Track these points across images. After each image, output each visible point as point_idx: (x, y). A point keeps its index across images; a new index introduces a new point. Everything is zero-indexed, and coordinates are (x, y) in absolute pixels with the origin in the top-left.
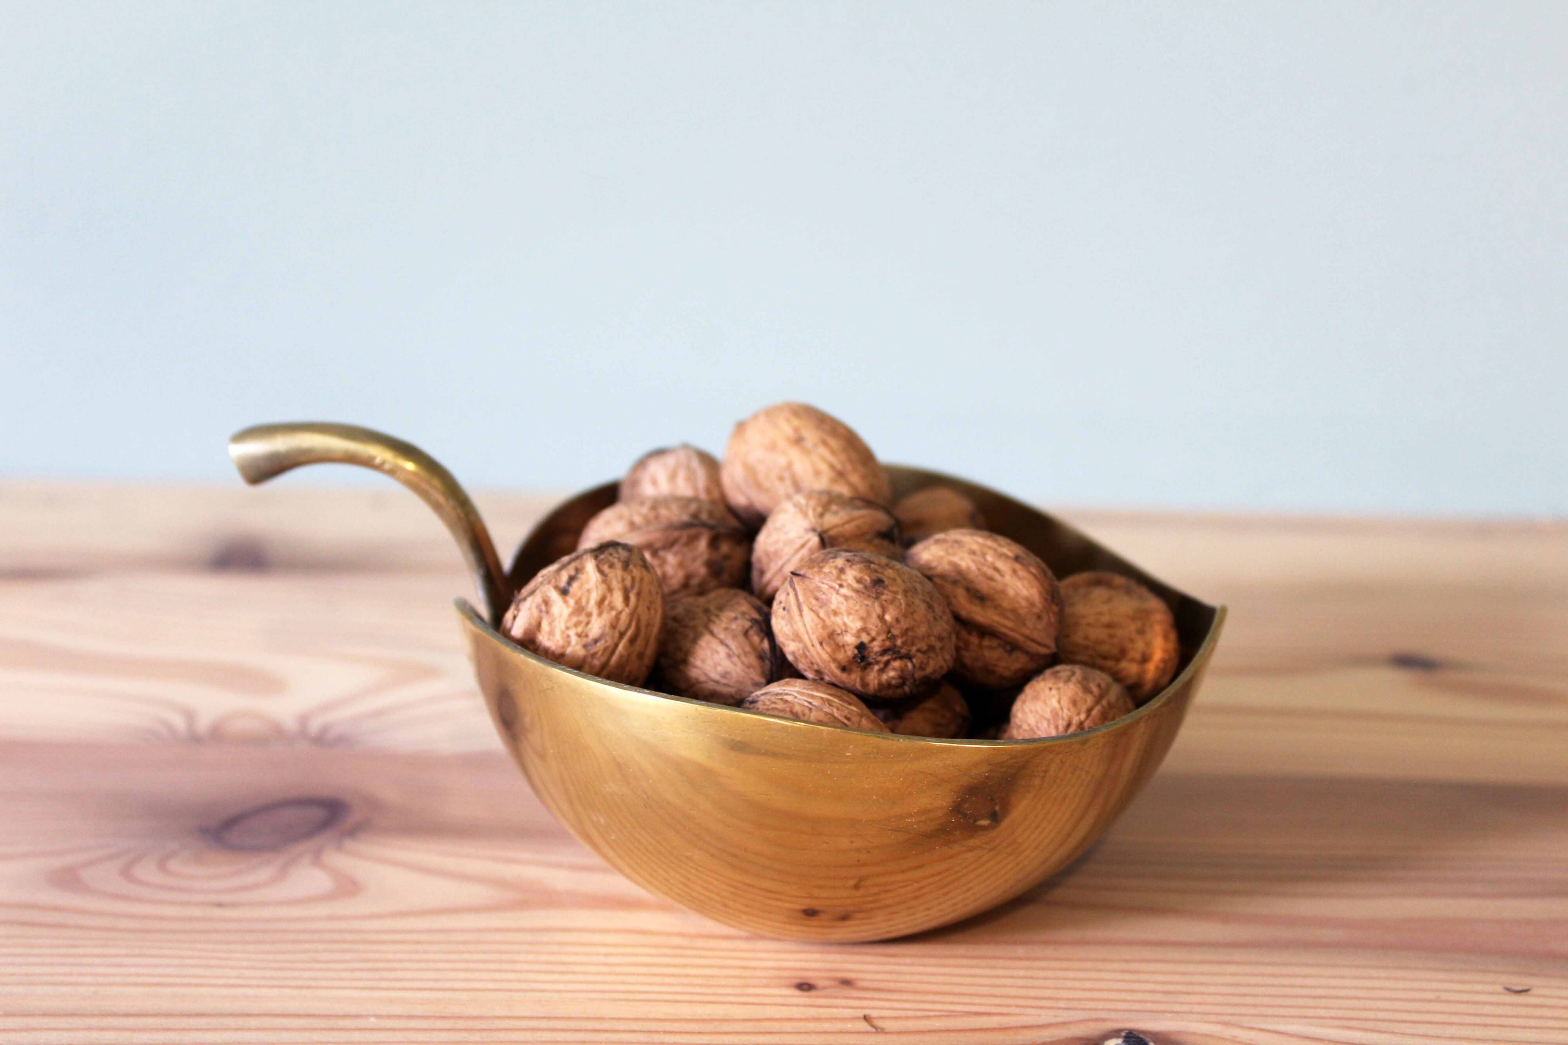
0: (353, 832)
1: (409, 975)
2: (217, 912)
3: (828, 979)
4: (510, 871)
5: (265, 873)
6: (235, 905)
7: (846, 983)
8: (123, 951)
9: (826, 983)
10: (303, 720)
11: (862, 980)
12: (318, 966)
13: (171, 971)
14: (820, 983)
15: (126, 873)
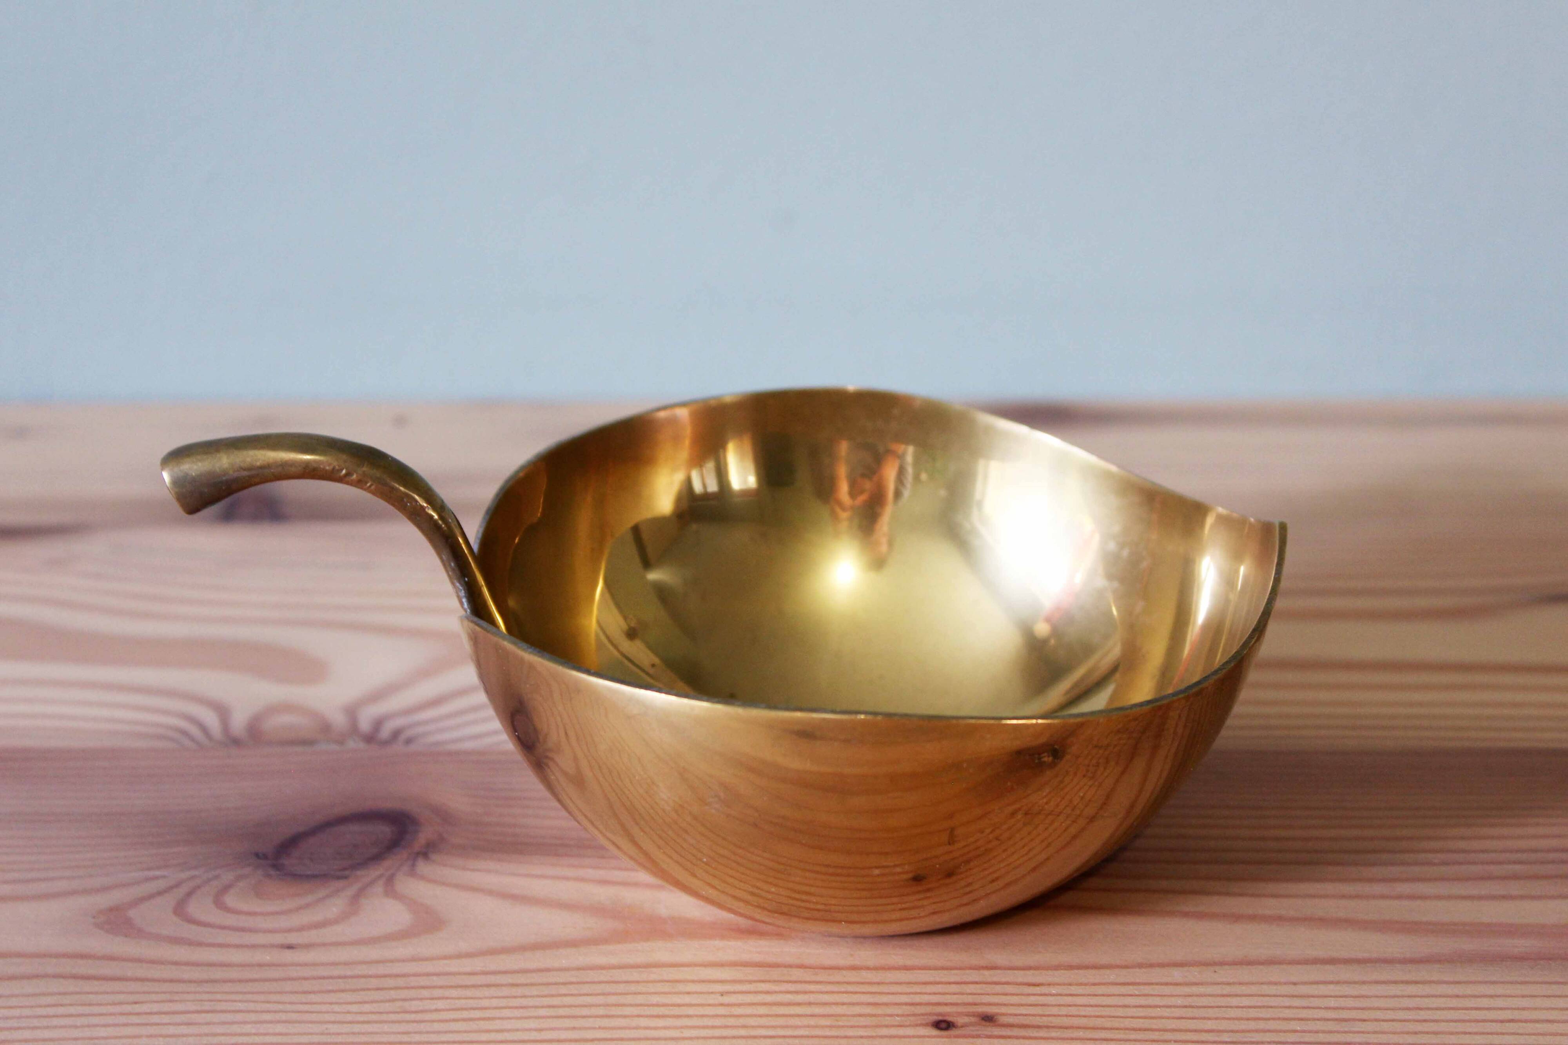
0: (426, 853)
1: (507, 1025)
2: (289, 956)
3: (968, 1015)
4: (602, 894)
5: (335, 906)
6: (308, 946)
7: (988, 1019)
8: (192, 1007)
9: (966, 1020)
10: (352, 711)
11: (1004, 1014)
12: (408, 1017)
13: (248, 1028)
14: (960, 1021)
15: (179, 910)
